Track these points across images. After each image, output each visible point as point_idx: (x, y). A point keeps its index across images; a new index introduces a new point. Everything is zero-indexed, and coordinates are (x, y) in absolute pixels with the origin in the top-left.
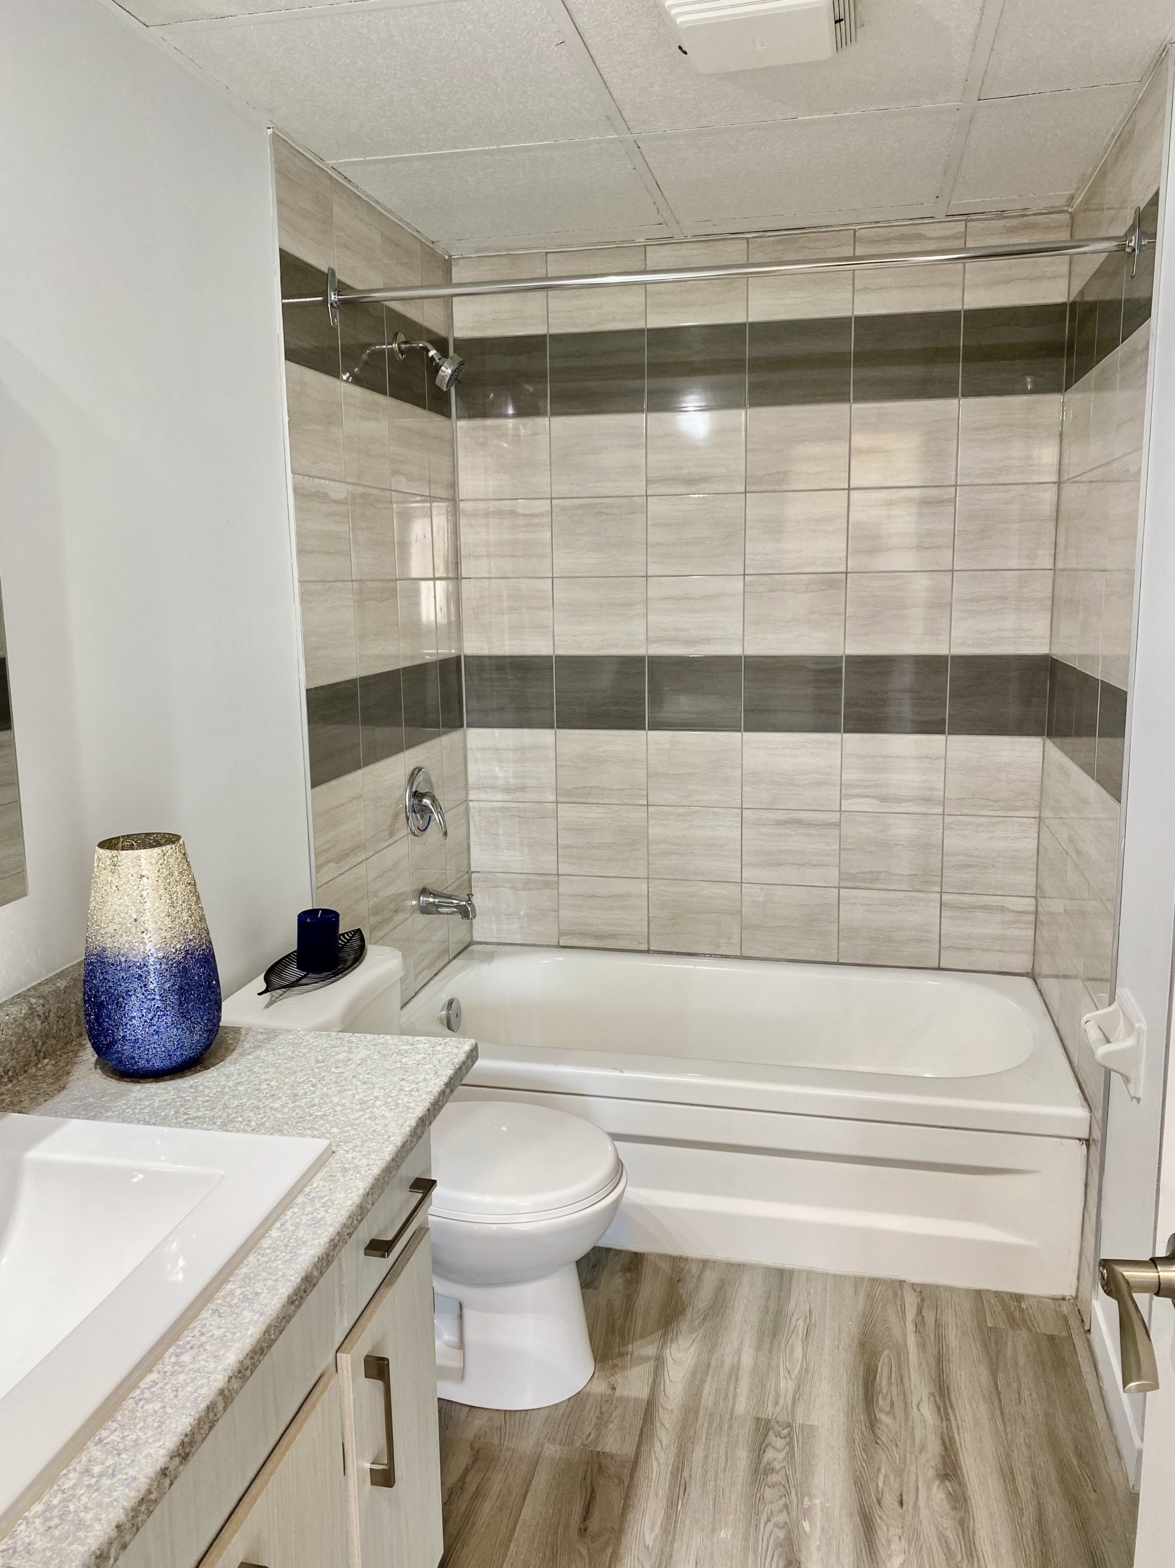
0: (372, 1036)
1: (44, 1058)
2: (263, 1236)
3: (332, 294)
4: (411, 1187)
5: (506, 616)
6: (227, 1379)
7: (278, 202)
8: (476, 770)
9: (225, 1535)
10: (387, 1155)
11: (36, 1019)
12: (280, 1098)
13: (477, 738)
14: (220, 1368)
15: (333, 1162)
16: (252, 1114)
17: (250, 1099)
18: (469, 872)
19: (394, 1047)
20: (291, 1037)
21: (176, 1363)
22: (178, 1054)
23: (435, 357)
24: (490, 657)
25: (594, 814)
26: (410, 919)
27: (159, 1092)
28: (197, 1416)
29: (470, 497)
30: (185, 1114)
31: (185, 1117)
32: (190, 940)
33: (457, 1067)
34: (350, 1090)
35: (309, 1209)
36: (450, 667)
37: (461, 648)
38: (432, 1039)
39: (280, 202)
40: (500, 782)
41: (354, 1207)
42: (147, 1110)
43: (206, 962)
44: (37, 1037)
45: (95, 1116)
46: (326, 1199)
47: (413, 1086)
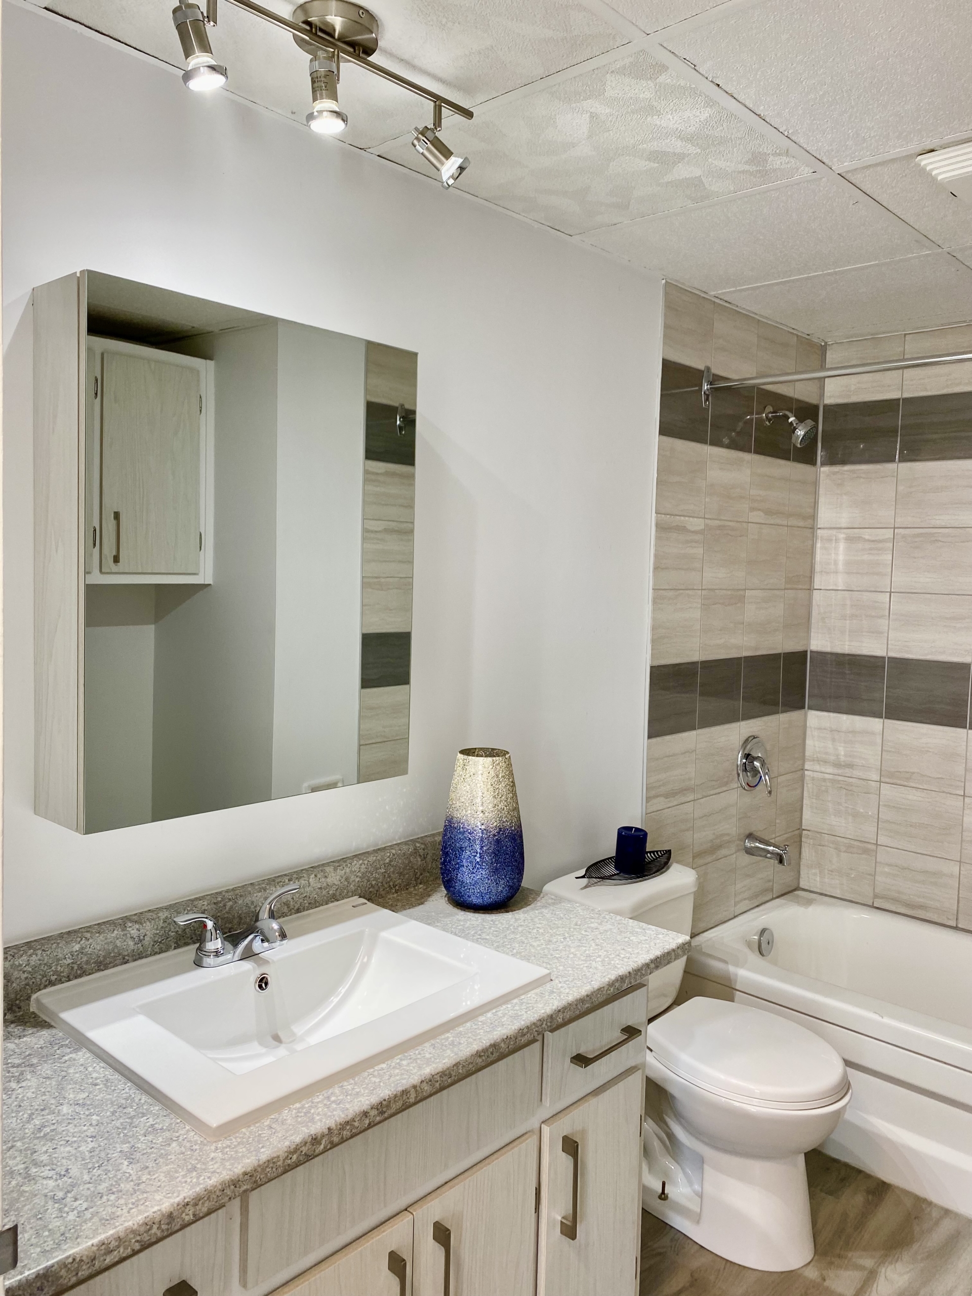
0: (621, 918)
1: (420, 884)
2: (481, 1014)
3: (706, 384)
4: (622, 1030)
5: (848, 622)
6: (420, 1081)
7: (665, 327)
8: (813, 745)
9: (429, 1198)
10: (583, 991)
11: (418, 857)
12: (540, 940)
13: (815, 719)
14: (419, 1073)
15: (548, 986)
16: (517, 945)
17: (522, 936)
18: (800, 829)
19: (631, 928)
20: (569, 905)
21: (398, 1063)
22: (488, 896)
23: (793, 422)
24: (832, 654)
25: (913, 796)
26: (735, 856)
27: (472, 919)
28: (395, 1093)
29: (826, 526)
30: (480, 935)
31: (479, 937)
32: (504, 822)
33: (666, 951)
34: (585, 947)
35: (517, 1008)
36: (797, 659)
37: (809, 644)
38: (660, 929)
39: (667, 327)
40: (832, 758)
41: (545, 1015)
42: (460, 927)
43: (513, 839)
44: (417, 869)
45: (431, 923)
46: (530, 1005)
47: (627, 955)
